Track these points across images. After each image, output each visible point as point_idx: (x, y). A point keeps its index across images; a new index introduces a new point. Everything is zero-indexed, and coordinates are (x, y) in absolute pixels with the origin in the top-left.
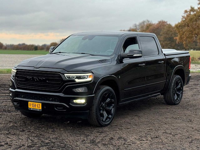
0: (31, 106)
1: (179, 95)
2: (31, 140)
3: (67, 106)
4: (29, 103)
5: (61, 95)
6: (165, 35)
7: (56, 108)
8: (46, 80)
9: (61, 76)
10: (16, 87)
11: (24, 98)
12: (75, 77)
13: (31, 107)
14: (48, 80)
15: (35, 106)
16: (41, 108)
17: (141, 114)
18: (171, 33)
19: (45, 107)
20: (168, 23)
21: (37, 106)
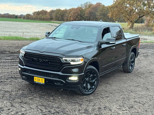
1: (133, 65)
2: (41, 110)
3: (64, 82)
4: (35, 77)
5: (60, 73)
6: (101, 12)
7: (56, 83)
8: (49, 62)
9: (60, 60)
10: (24, 65)
11: (30, 73)
12: (71, 61)
13: (36, 81)
14: (50, 62)
15: (40, 80)
16: (44, 82)
17: (110, 82)
18: (104, 11)
19: (47, 82)
20: (102, 4)
21: (40, 81)
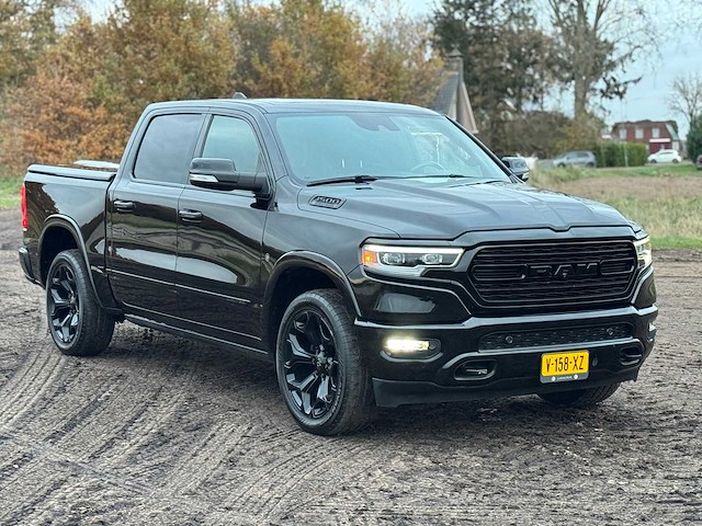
0: (552, 368)
4: (545, 358)
10: (469, 313)
13: (552, 371)
15: (567, 364)
16: (585, 368)
19: (595, 363)
